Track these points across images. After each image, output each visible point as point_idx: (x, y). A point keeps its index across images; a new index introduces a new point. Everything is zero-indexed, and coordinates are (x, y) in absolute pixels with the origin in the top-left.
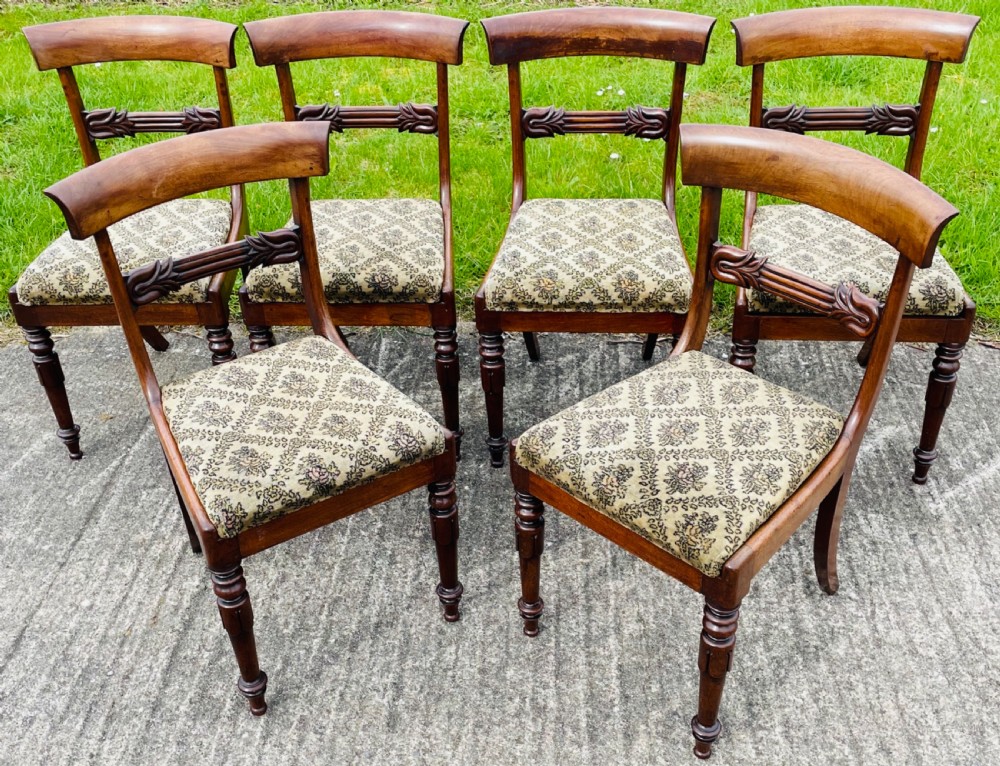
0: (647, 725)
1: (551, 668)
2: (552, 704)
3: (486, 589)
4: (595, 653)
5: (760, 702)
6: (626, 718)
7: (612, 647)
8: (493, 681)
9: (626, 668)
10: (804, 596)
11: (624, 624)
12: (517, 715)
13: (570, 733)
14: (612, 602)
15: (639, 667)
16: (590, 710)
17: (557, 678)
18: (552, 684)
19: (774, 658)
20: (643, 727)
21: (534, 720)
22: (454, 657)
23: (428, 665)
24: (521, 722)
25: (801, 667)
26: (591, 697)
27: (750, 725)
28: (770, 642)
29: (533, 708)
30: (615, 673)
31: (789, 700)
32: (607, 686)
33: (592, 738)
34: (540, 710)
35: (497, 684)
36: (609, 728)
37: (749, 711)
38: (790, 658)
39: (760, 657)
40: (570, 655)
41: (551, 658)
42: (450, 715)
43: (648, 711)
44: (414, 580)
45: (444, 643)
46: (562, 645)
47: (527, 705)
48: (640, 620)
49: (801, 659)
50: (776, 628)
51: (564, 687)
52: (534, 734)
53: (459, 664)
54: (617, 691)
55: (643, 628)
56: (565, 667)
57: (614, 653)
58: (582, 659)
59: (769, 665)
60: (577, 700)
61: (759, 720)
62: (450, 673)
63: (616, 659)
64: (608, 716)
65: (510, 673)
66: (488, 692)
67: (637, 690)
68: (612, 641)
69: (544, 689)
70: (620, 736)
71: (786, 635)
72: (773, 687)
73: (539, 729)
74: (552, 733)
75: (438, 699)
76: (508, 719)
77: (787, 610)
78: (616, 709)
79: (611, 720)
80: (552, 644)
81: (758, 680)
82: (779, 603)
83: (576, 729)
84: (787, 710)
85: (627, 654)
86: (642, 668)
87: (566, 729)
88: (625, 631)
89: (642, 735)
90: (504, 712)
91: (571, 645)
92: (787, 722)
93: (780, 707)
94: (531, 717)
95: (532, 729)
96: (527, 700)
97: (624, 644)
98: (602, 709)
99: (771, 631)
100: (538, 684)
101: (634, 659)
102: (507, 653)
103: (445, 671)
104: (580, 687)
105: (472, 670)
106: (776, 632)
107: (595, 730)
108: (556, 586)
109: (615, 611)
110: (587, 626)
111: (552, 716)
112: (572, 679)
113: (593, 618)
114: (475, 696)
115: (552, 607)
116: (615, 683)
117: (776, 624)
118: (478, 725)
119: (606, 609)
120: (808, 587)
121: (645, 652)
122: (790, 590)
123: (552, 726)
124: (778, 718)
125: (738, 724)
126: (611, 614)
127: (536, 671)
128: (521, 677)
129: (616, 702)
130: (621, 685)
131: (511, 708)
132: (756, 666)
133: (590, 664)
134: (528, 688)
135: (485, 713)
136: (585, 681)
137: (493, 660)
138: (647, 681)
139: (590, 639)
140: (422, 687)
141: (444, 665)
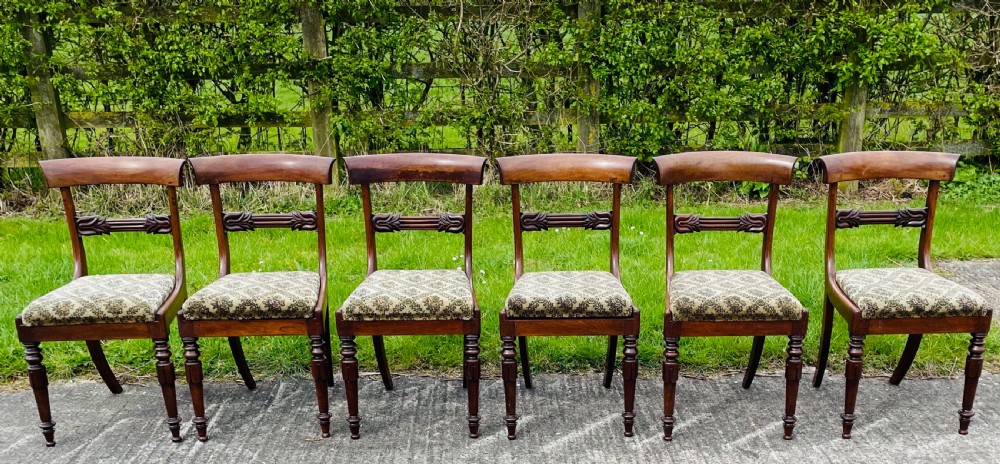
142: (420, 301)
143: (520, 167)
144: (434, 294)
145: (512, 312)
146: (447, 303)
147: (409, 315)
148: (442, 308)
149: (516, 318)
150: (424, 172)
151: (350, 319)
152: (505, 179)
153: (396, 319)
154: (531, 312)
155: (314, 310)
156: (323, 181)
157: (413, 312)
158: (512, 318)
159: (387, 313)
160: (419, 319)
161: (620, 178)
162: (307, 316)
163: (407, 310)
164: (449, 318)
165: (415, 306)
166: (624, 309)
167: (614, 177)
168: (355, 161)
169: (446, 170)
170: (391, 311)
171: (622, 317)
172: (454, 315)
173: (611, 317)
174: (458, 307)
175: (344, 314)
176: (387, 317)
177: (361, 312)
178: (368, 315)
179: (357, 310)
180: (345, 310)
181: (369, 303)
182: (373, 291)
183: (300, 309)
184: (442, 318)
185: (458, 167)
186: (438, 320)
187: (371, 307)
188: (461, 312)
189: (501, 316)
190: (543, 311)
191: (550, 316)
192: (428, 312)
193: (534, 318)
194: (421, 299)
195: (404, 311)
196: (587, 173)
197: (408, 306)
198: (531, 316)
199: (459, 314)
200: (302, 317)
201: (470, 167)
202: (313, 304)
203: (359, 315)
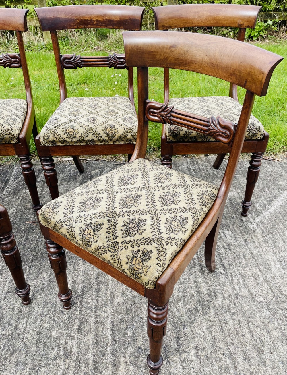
0: (125, 358)
1: (76, 327)
2: (75, 350)
3: (47, 284)
4: (100, 315)
5: (183, 336)
6: (114, 354)
7: (109, 311)
8: (44, 339)
9: (115, 323)
10: (200, 274)
11: (115, 297)
12: (55, 359)
13: (83, 368)
14: (110, 286)
15: (122, 321)
16: (95, 351)
17: (79, 332)
18: (76, 337)
19: (189, 309)
20: (123, 359)
21: (64, 361)
22: (24, 326)
23: (10, 332)
24: (57, 364)
25: (202, 313)
26: (96, 343)
27: (178, 351)
28: (186, 300)
29: (64, 353)
30: (109, 326)
31: (197, 333)
32: (105, 335)
33: (95, 369)
34: (68, 354)
35: (46, 340)
36: (105, 361)
37: (178, 342)
38: (196, 309)
39: (181, 309)
40: (87, 318)
41: (77, 321)
42: (17, 363)
43: (126, 348)
44: (10, 282)
45: (21, 317)
46: (83, 312)
47: (61, 352)
48: (123, 294)
49: (201, 309)
50: (188, 292)
51: (82, 338)
52: (63, 370)
53: (27, 330)
54: (110, 337)
55: (124, 298)
56: (84, 326)
57: (110, 314)
58: (93, 320)
59: (186, 313)
60: (88, 345)
61: (182, 347)
62: (21, 336)
63: (110, 318)
64: (105, 354)
65: (54, 332)
66: (41, 346)
67: (121, 335)
68: (109, 308)
69: (71, 340)
70: (110, 366)
71: (193, 296)
72: (189, 327)
73: (66, 367)
74: (73, 369)
75: (12, 354)
76: (50, 362)
77: (193, 282)
78: (109, 349)
79: (106, 356)
80: (78, 313)
81: (181, 322)
82: (189, 278)
83: (87, 364)
84: (196, 339)
85: (116, 315)
86: (123, 322)
87: (81, 365)
88: (116, 301)
89: (123, 364)
90: (48, 358)
91: (88, 312)
92: (197, 347)
93: (193, 338)
94: (63, 359)
95: (63, 367)
96: (61, 349)
97: (115, 309)
98: (102, 350)
99: (186, 294)
100: (68, 338)
101: (119, 317)
102: (54, 320)
103: (19, 335)
104: (91, 337)
105: (33, 333)
106: (188, 295)
107: (97, 363)
108: (83, 279)
109: (111, 290)
110: (97, 300)
111: (74, 357)
112: (87, 332)
113: (100, 295)
114: (33, 349)
115: (80, 291)
116: (109, 332)
117: (188, 290)
118: (32, 368)
119: (107, 290)
120: (202, 269)
121: (125, 312)
122: (194, 271)
123: (74, 364)
124: (192, 345)
125: (172, 351)
126: (109, 292)
127: (68, 329)
128: (59, 334)
129: (109, 344)
130: (113, 334)
131: (52, 356)
132: (180, 315)
133: (97, 322)
134: (62, 341)
135: (37, 360)
136: (94, 333)
137: (46, 326)
138: (126, 329)
139: (98, 308)
140: (4, 347)
141: (18, 331)
142: (100, 130)
143: (170, 15)
144: (110, 123)
145: (171, 138)
146: (121, 131)
147: (92, 141)
148: (117, 136)
149: (174, 142)
150: (97, 21)
151: (47, 145)
152: (160, 25)
153: (82, 144)
154: (186, 138)
155: (18, 137)
156: (21, 29)
157: (95, 139)
158: (171, 142)
159: (75, 140)
160: (99, 144)
161: (246, 24)
162: (13, 142)
163: (90, 137)
164: (122, 143)
165: (96, 134)
166: (259, 134)
167: (242, 22)
168: (44, 11)
169: (114, 18)
170: (78, 138)
171: (256, 140)
172: (127, 140)
173: (250, 140)
174: (130, 135)
175: (42, 141)
176: (75, 142)
177: (55, 139)
178: (60, 141)
179: (51, 138)
180: (42, 138)
181: (60, 132)
182: (64, 120)
183: (7, 137)
184: (118, 143)
185: (123, 16)
186: (114, 144)
187: (62, 135)
188: (132, 138)
189: (162, 140)
190: (195, 137)
191: (201, 140)
192: (107, 139)
193: (188, 142)
194: (101, 128)
195: (88, 138)
196: (219, 20)
197: (91, 134)
198: (186, 140)
199: (131, 140)
200: (9, 143)
201: (132, 16)
202: (17, 132)
203: (53, 142)
